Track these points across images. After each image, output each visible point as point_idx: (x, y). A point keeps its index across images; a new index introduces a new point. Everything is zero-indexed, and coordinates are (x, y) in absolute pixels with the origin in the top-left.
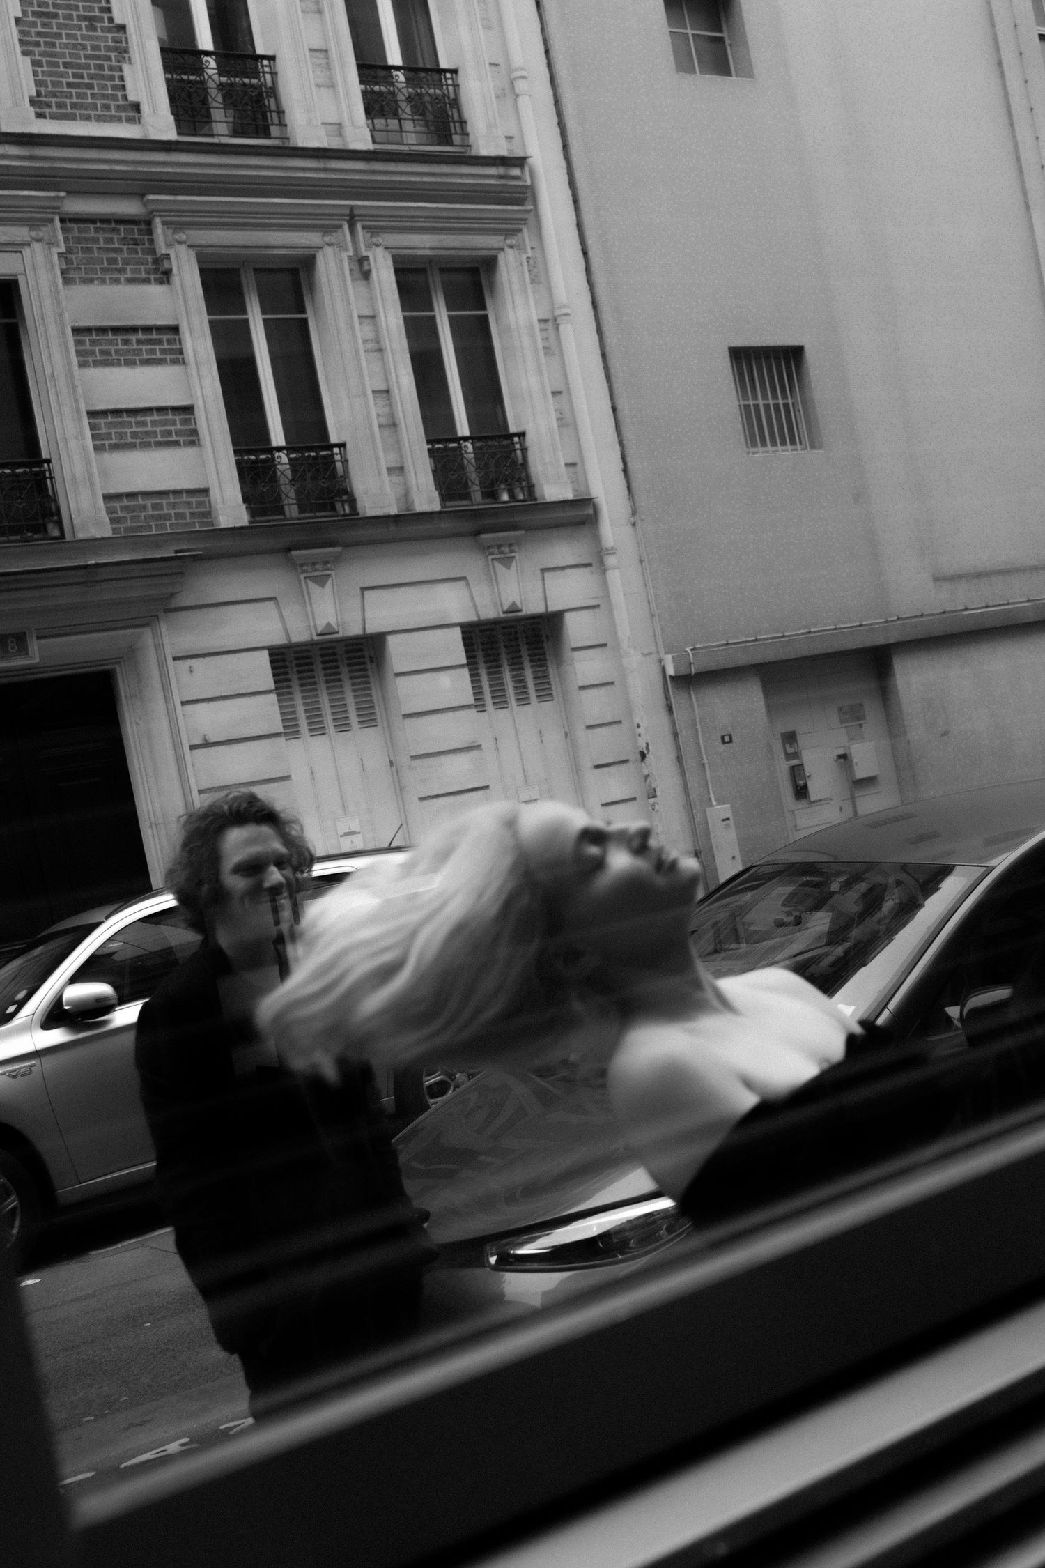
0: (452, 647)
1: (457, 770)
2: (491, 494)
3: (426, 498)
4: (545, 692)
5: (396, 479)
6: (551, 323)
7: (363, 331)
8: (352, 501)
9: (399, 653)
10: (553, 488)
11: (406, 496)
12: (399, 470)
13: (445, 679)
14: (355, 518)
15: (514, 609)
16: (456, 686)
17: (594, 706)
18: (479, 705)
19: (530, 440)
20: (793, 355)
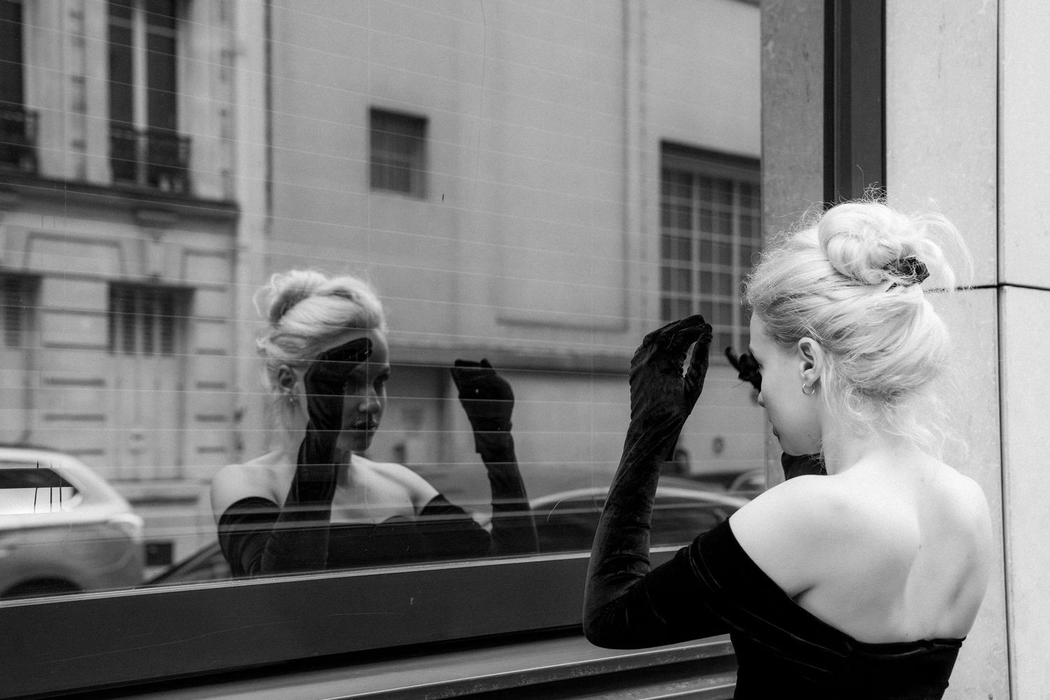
0: (98, 298)
1: (82, 399)
2: (154, 181)
3: (99, 171)
4: (168, 349)
5: (78, 153)
6: (230, 54)
7: (70, 25)
8: (35, 160)
9: (52, 294)
10: (207, 187)
11: (82, 168)
12: (80, 145)
13: (86, 322)
14: (35, 177)
15: (155, 277)
16: (94, 330)
17: (206, 368)
18: (111, 347)
19: (195, 146)
20: (417, 124)
